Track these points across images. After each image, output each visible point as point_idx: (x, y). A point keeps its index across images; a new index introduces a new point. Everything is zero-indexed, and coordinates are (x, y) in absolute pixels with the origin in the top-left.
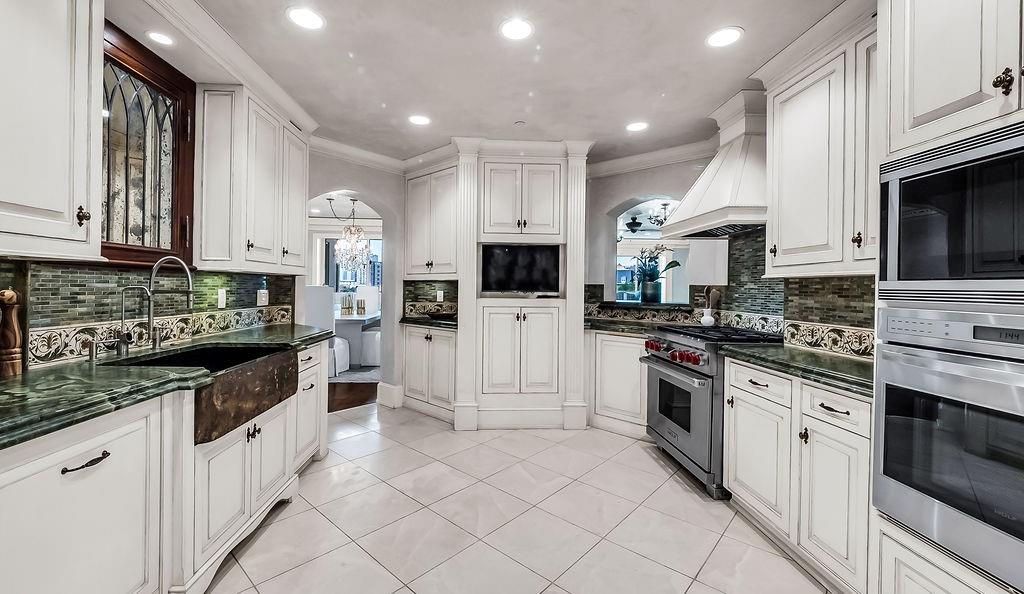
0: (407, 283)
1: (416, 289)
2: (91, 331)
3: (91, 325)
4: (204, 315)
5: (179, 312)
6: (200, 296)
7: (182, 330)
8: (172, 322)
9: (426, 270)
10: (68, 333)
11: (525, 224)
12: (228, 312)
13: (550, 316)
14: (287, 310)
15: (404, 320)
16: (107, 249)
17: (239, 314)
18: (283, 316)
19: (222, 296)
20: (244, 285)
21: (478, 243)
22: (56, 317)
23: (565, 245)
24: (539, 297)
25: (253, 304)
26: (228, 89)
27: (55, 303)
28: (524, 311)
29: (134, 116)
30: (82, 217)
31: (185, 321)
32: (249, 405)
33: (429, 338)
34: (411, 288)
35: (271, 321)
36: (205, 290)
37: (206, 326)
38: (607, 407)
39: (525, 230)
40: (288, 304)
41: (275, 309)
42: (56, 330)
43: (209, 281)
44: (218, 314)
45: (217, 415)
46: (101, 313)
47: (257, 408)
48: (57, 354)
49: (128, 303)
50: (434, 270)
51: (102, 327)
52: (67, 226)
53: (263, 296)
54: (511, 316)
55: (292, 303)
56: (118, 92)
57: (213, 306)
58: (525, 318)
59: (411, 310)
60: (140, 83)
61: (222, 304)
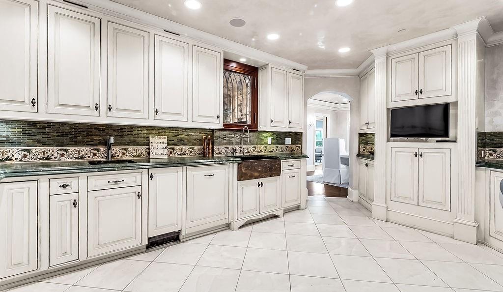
0: (361, 135)
1: (366, 138)
2: (227, 148)
3: (228, 146)
4: (263, 146)
5: (252, 144)
6: (261, 140)
7: (254, 150)
8: (251, 148)
9: (366, 127)
10: (222, 148)
11: (421, 92)
12: (272, 146)
13: (443, 154)
14: (299, 147)
15: (359, 155)
16: (224, 125)
17: (277, 147)
18: (298, 149)
19: (269, 140)
20: (280, 137)
21: (388, 109)
22: (220, 144)
23: (455, 104)
24: (437, 141)
25: (284, 143)
26: (265, 66)
27: (219, 140)
28: (421, 151)
29: (240, 85)
30: (218, 117)
31: (255, 147)
32: (256, 174)
33: (367, 165)
34: (363, 138)
35: (292, 151)
36: (263, 138)
37: (263, 150)
38: (499, 232)
39: (421, 96)
40: (300, 144)
41: (294, 146)
42: (220, 146)
43: (264, 134)
44: (268, 147)
45: (242, 173)
46: (230, 143)
47: (259, 175)
48: (220, 153)
49: (237, 141)
50: (370, 126)
51: (230, 147)
52: (215, 120)
53: (288, 141)
54: (411, 154)
55: (301, 144)
56: (235, 80)
57: (266, 143)
58: (421, 155)
59: (364, 150)
60: (241, 75)
61: (270, 143)
